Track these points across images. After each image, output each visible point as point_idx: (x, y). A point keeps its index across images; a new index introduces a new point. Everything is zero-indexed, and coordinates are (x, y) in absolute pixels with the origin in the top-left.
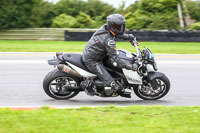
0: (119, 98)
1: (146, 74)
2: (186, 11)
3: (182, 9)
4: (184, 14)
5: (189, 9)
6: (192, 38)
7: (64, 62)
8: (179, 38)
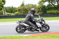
0: (36, 32)
1: (42, 24)
2: (5, 10)
3: (4, 9)
4: (4, 11)
5: (6, 9)
6: (7, 17)
7: (20, 22)
8: (3, 18)
